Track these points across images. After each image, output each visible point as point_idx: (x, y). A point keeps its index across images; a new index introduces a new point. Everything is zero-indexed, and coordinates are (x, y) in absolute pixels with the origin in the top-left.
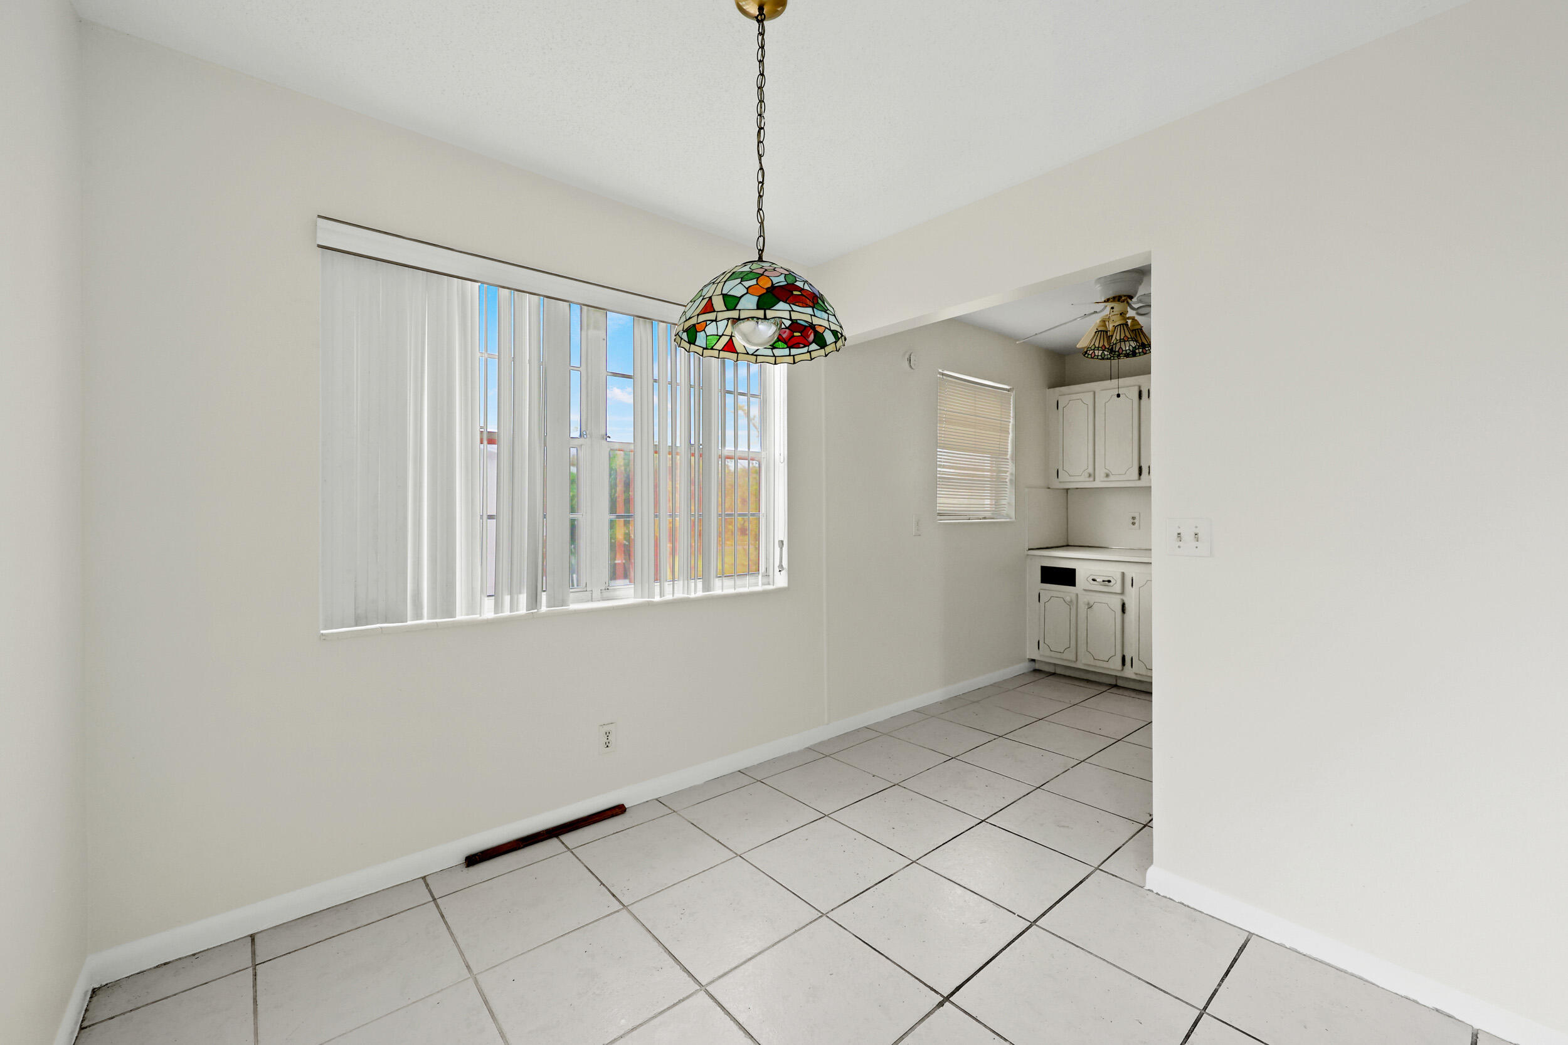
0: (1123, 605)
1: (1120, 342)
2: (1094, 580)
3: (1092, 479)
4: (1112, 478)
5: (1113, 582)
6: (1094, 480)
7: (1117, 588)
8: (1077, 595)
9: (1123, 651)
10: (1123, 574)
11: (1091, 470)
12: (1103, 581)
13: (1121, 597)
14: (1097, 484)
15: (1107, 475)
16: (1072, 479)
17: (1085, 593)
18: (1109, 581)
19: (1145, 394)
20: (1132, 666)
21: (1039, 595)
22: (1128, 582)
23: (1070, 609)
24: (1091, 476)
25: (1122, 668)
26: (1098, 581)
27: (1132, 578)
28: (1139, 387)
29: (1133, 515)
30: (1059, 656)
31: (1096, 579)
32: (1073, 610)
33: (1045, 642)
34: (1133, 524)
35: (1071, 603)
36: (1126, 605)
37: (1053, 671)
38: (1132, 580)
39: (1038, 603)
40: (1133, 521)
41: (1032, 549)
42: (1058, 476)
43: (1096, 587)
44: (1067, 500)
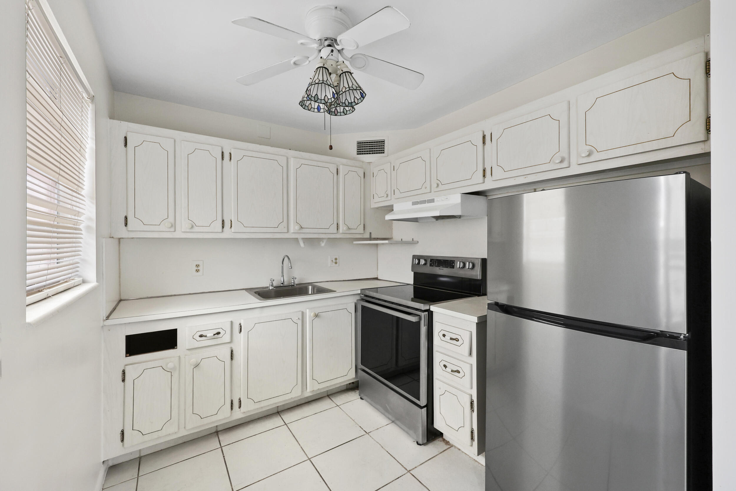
0: (232, 352)
2: (201, 336)
3: (173, 229)
4: (196, 229)
5: (222, 332)
6: (175, 230)
7: (226, 338)
8: (179, 357)
9: (231, 396)
10: (232, 322)
11: (171, 219)
12: (214, 335)
13: (229, 346)
14: (178, 234)
15: (192, 227)
16: (146, 228)
17: (188, 352)
18: (218, 333)
19: (226, 156)
20: (240, 407)
21: (124, 372)
22: (236, 328)
23: (171, 375)
24: (172, 226)
25: (231, 413)
26: (206, 336)
27: (240, 324)
28: (222, 149)
29: (197, 263)
30: (155, 435)
31: (204, 334)
32: (176, 375)
33: (133, 430)
34: (197, 271)
35: (174, 368)
36: (234, 352)
37: (138, 456)
38: (241, 326)
39: (123, 383)
40: (197, 268)
41: (108, 318)
42: (126, 225)
43: (204, 342)
44: (119, 250)
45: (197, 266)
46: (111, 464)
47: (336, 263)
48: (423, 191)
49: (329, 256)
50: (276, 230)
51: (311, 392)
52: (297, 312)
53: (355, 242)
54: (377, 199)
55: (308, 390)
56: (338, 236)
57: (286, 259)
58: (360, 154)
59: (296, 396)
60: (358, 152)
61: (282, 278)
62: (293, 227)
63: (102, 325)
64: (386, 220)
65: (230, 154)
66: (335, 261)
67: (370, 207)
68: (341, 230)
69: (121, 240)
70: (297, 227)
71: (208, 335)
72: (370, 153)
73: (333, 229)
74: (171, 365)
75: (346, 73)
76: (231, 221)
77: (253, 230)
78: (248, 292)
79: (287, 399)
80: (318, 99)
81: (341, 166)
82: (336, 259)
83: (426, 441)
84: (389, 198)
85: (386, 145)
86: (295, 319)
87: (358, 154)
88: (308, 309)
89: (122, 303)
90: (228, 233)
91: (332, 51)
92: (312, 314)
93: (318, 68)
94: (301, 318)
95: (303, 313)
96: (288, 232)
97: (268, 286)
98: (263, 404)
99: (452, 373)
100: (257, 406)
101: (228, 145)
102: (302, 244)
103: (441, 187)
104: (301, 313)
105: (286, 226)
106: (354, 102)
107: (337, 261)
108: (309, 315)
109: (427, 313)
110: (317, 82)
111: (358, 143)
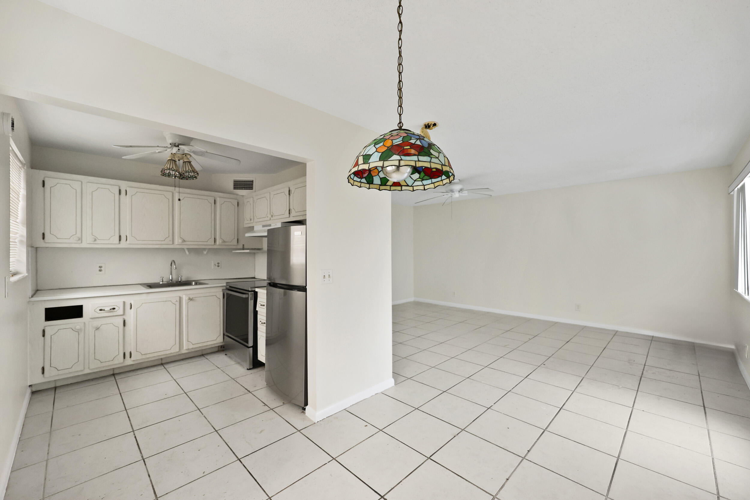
0: (124, 321)
1: (186, 172)
2: (101, 310)
3: (80, 242)
4: (98, 242)
5: (117, 308)
6: (82, 242)
7: (121, 312)
8: (85, 323)
9: (124, 350)
10: (124, 303)
11: (79, 235)
12: (111, 309)
13: (122, 317)
14: (84, 245)
15: (95, 240)
16: (59, 241)
17: (91, 320)
18: (114, 309)
19: (123, 192)
20: (131, 357)
21: (44, 331)
22: (128, 307)
23: (79, 334)
24: (79, 239)
25: (124, 360)
26: (104, 310)
27: (131, 303)
28: (119, 187)
29: (100, 265)
30: (67, 371)
31: (103, 309)
32: (82, 335)
33: (51, 367)
34: (100, 271)
35: (81, 330)
36: (126, 321)
37: (53, 386)
38: (131, 305)
39: (43, 338)
40: (100, 269)
41: (32, 296)
42: (44, 238)
43: (103, 314)
44: (36, 256)
45: (100, 267)
46: (34, 389)
47: (218, 266)
48: (266, 219)
49: (212, 262)
50: (163, 243)
51: (186, 350)
52: (176, 296)
53: (234, 251)
54: (246, 222)
55: (184, 348)
56: (215, 247)
57: (173, 263)
58: (236, 189)
59: (175, 351)
60: (234, 187)
61: (171, 276)
62: (177, 241)
63: (28, 300)
64: (246, 237)
65: (126, 191)
66: (218, 265)
67: (243, 226)
68: (218, 243)
69: (38, 249)
70: (180, 241)
71: (105, 309)
72: (243, 189)
73: (212, 242)
74: (78, 327)
75: (186, 162)
76: (127, 236)
77: (144, 242)
78: (142, 286)
79: (167, 353)
80: (171, 174)
81: (218, 198)
82: (218, 263)
83: (252, 367)
84: (252, 221)
85: (254, 184)
86: (174, 301)
87: (234, 189)
88: (185, 295)
89: (38, 292)
90: (124, 244)
91: (179, 149)
92: (187, 298)
93: (168, 160)
94: (178, 300)
95: (180, 298)
96: (173, 243)
97: (159, 282)
98: (148, 356)
99: (262, 324)
100: (144, 357)
101: (124, 185)
102: (187, 253)
103: (274, 218)
104: (178, 297)
105: (171, 239)
106: (194, 175)
107: (220, 265)
108: (185, 299)
109: (253, 292)
110: (166, 169)
111: (234, 181)
